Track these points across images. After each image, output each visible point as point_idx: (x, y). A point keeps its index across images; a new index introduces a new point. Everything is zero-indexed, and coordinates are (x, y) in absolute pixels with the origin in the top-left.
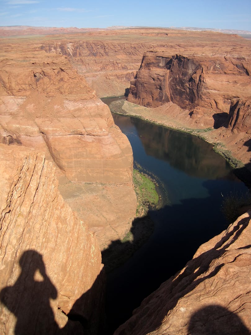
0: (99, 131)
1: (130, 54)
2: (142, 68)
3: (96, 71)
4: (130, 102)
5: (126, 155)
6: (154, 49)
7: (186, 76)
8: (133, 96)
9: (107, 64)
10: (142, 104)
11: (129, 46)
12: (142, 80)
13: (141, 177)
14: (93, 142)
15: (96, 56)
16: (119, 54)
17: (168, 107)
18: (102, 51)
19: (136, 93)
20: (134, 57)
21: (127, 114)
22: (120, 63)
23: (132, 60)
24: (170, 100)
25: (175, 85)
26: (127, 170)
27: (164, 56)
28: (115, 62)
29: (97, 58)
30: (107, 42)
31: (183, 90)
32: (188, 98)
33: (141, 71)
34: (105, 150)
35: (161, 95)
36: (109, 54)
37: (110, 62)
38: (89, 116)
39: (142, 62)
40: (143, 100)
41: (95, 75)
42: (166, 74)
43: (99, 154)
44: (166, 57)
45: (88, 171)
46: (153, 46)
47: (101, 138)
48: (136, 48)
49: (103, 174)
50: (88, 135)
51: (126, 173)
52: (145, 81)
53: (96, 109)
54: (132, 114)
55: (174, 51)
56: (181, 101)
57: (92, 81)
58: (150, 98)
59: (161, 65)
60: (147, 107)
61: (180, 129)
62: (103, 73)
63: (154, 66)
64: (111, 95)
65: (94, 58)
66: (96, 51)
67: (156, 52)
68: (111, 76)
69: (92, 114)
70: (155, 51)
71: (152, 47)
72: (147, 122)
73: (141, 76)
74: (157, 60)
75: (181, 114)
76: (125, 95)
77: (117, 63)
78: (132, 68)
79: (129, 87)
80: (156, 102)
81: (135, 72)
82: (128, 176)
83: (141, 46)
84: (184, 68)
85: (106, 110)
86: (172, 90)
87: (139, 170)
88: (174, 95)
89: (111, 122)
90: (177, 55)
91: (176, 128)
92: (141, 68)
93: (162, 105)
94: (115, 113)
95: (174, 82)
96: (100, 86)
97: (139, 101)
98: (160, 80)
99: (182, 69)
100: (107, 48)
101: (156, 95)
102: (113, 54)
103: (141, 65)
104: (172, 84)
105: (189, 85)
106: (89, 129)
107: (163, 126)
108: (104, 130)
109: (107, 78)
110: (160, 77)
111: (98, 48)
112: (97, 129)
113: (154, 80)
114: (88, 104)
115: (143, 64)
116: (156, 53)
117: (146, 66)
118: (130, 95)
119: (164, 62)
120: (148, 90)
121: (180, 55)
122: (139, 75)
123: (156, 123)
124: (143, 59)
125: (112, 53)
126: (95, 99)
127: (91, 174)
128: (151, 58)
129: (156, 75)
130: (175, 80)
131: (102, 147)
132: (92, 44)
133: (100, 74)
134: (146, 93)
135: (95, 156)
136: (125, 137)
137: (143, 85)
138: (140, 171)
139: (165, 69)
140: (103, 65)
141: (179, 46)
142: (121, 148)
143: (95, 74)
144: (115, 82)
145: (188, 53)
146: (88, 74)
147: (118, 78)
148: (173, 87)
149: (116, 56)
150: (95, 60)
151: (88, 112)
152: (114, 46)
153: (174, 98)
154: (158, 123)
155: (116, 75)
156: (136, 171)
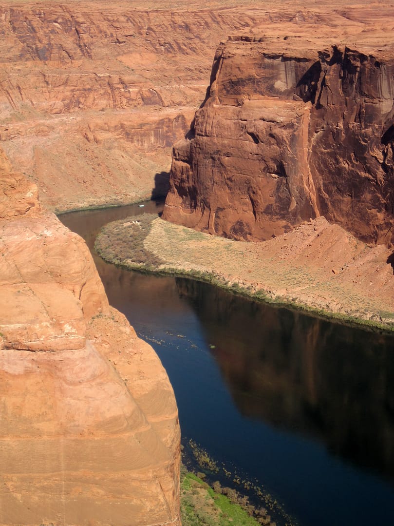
0: (52, 332)
1: (169, 48)
2: (214, 100)
3: (46, 113)
4: (173, 222)
5: (152, 420)
6: (255, 30)
7: (371, 122)
8: (184, 202)
9: (88, 87)
10: (217, 230)
11: (166, 20)
12: (215, 144)
13: (212, 501)
14: (28, 373)
15: (45, 59)
16: (130, 52)
17: (312, 238)
18: (69, 42)
19: (194, 188)
20: (186, 61)
21: (162, 267)
22: (133, 83)
23: (177, 70)
24: (317, 212)
25: (333, 155)
26: (156, 477)
27: (289, 54)
28: (115, 79)
29: (51, 67)
30: (85, 10)
31: (363, 174)
32: (383, 201)
33: (209, 110)
34: (72, 401)
35: (283, 195)
36: (95, 50)
37: (98, 79)
38: (14, 278)
39: (213, 78)
40: (221, 214)
41: (46, 129)
42: (299, 117)
43: (50, 420)
44: (299, 56)
45: (9, 484)
46: (253, 19)
47: (57, 357)
48: (192, 27)
49: (67, 493)
50: (7, 348)
51: (155, 489)
52: (224, 146)
53: (40, 252)
54: (180, 268)
55: (326, 33)
56: (358, 215)
57: (34, 149)
58: (245, 208)
59: (280, 85)
60: (236, 240)
61: (358, 315)
62: (72, 119)
63: (255, 92)
64: (103, 200)
65: (38, 66)
66: (45, 41)
67: (260, 41)
68: (102, 129)
69: (24, 271)
70: (258, 37)
71: (250, 22)
72: (235, 292)
73: (209, 128)
74: (267, 70)
75: (359, 262)
76: (153, 198)
77: (122, 83)
78: (178, 98)
79: (167, 169)
80: (265, 220)
81: (189, 112)
82: (161, 497)
83: (209, 20)
84: (362, 94)
85: (76, 254)
86: (322, 175)
87: (204, 475)
88: (329, 192)
89: (95, 299)
90: (335, 48)
91: (343, 312)
92: (210, 99)
93: (287, 229)
94: (118, 266)
95: (328, 146)
96: (63, 168)
97: (205, 219)
98: (279, 142)
99: (354, 98)
100: (87, 30)
101: (267, 196)
102: (108, 52)
103: (209, 89)
104: (322, 153)
105: (385, 155)
106: (12, 327)
107: (295, 308)
108: (67, 328)
109: (87, 139)
110: (277, 131)
111: (53, 31)
112: (44, 324)
113: (256, 139)
114: (9, 235)
115: (216, 86)
116: (259, 45)
117: (228, 91)
118: (173, 199)
119: (291, 76)
120: (237, 176)
121: (347, 50)
122: (202, 123)
123: (268, 296)
124: (215, 68)
125: (106, 45)
126: (34, 216)
127: (19, 496)
128: (242, 61)
129: (262, 122)
130: (331, 137)
131: (62, 391)
132: (30, 18)
133: (63, 123)
134: (230, 189)
135: (36, 425)
136: (148, 354)
137: (218, 162)
138: (210, 479)
139: (294, 99)
140: (72, 91)
141: (344, 14)
142: (131, 394)
143: (43, 124)
144: (116, 152)
145: (376, 40)
146: (20, 124)
147: (128, 136)
148: (325, 163)
149: (120, 58)
150: (44, 75)
151: (11, 262)
152: (112, 23)
153: (333, 203)
154: (274, 297)
155: (122, 126)
156: (195, 479)
